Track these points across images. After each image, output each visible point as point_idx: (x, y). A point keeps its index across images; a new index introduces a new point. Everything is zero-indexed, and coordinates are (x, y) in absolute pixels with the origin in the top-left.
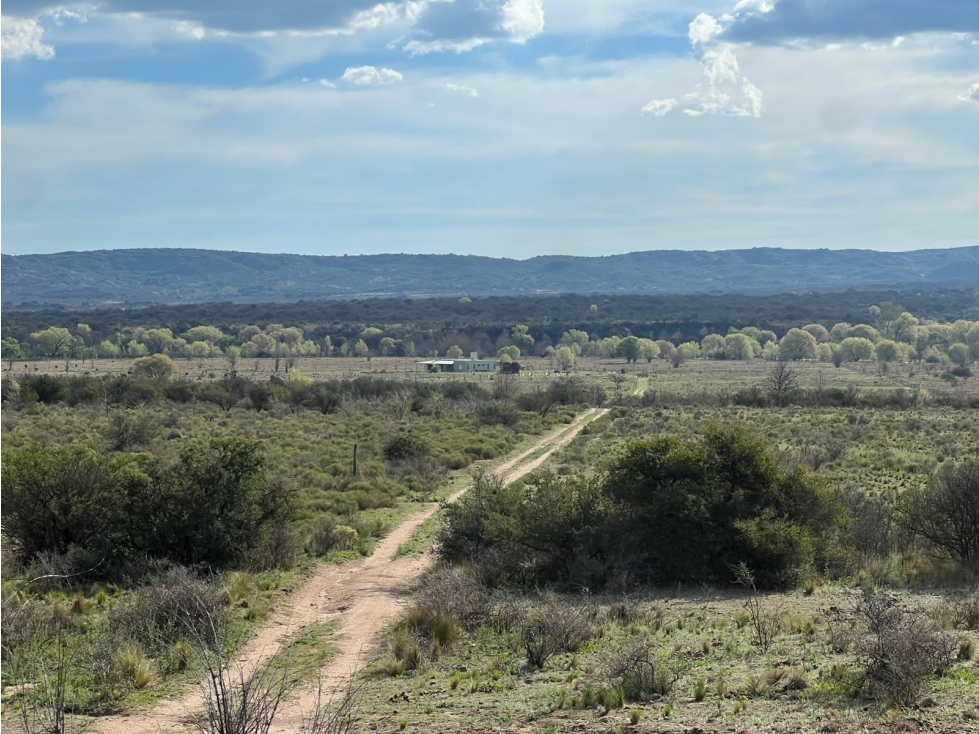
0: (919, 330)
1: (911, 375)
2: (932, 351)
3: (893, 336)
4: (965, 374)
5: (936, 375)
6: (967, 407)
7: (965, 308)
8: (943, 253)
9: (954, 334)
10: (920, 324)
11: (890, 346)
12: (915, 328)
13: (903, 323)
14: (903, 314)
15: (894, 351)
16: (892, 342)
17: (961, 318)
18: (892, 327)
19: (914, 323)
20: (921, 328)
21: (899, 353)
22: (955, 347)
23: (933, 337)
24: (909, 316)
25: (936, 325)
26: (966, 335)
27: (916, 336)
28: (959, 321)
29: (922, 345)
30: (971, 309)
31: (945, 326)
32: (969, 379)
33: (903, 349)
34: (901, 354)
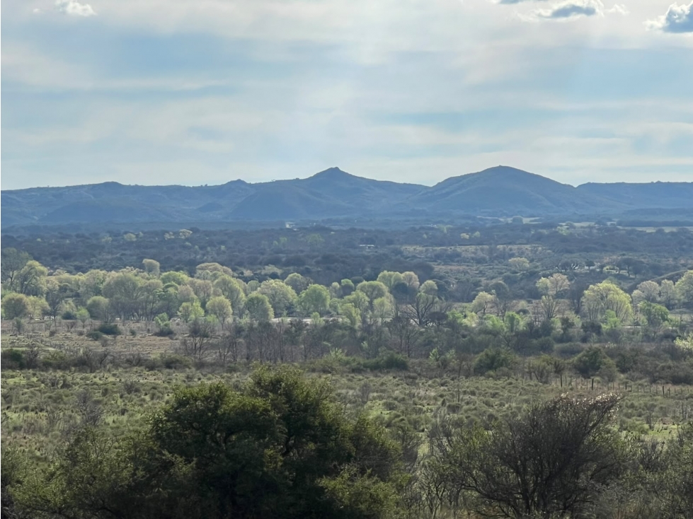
0: (48, 282)
1: (52, 334)
2: (68, 306)
3: (18, 289)
4: (113, 331)
5: (81, 334)
6: (161, 366)
7: (94, 256)
8: (58, 193)
9: (87, 286)
10: (50, 274)
11: (20, 301)
12: (43, 279)
13: (30, 273)
14: (30, 262)
15: (24, 307)
16: (22, 296)
17: (91, 267)
18: (17, 278)
19: (42, 273)
20: (50, 279)
21: (30, 308)
22: (94, 301)
23: (63, 289)
24: (36, 264)
25: (66, 275)
26: (101, 286)
27: (45, 289)
28: (93, 271)
29: (55, 298)
30: (100, 257)
31: (77, 277)
32: (119, 337)
33: (34, 304)
34: (32, 310)
